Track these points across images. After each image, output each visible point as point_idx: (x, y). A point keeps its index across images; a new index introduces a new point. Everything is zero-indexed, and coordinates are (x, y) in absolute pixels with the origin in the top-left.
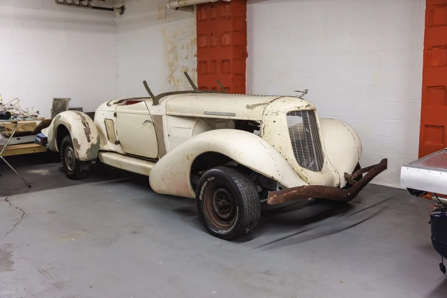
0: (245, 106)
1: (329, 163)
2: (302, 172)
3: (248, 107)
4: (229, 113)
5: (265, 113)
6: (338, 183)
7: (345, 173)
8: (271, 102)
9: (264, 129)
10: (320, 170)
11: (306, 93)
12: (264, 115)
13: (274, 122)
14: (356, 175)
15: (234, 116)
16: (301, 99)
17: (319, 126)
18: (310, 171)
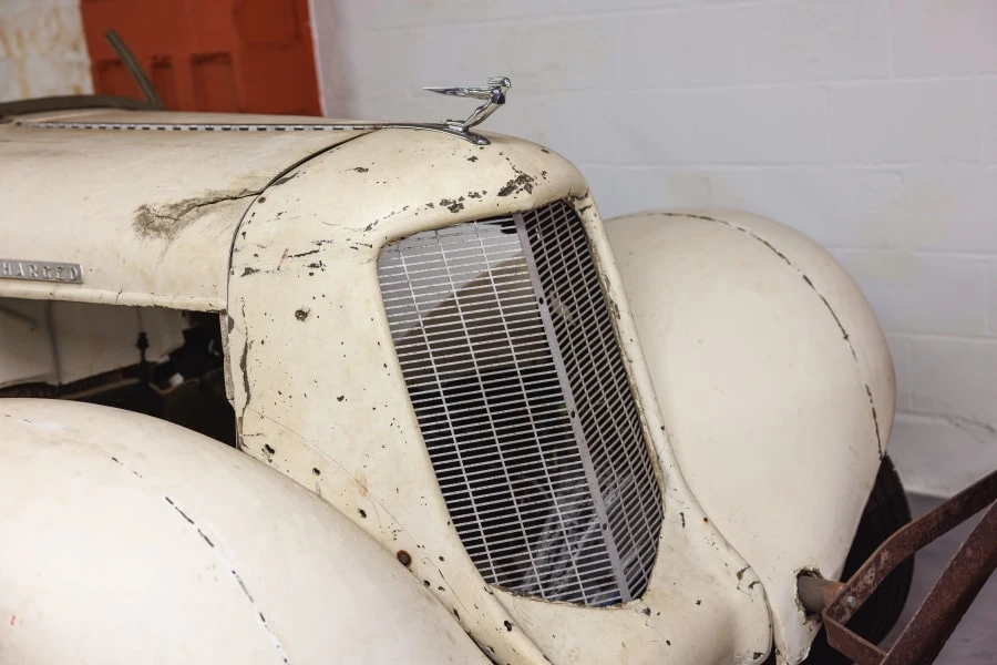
0: (130, 212)
1: (694, 519)
2: (514, 637)
3: (147, 222)
4: (45, 266)
5: (240, 261)
6: (764, 649)
7: (804, 574)
8: (279, 180)
9: (243, 365)
10: (639, 588)
11: (501, 100)
12: (239, 271)
13: (301, 315)
14: (868, 576)
15: (78, 281)
16: (474, 138)
17: (615, 292)
18: (567, 611)
